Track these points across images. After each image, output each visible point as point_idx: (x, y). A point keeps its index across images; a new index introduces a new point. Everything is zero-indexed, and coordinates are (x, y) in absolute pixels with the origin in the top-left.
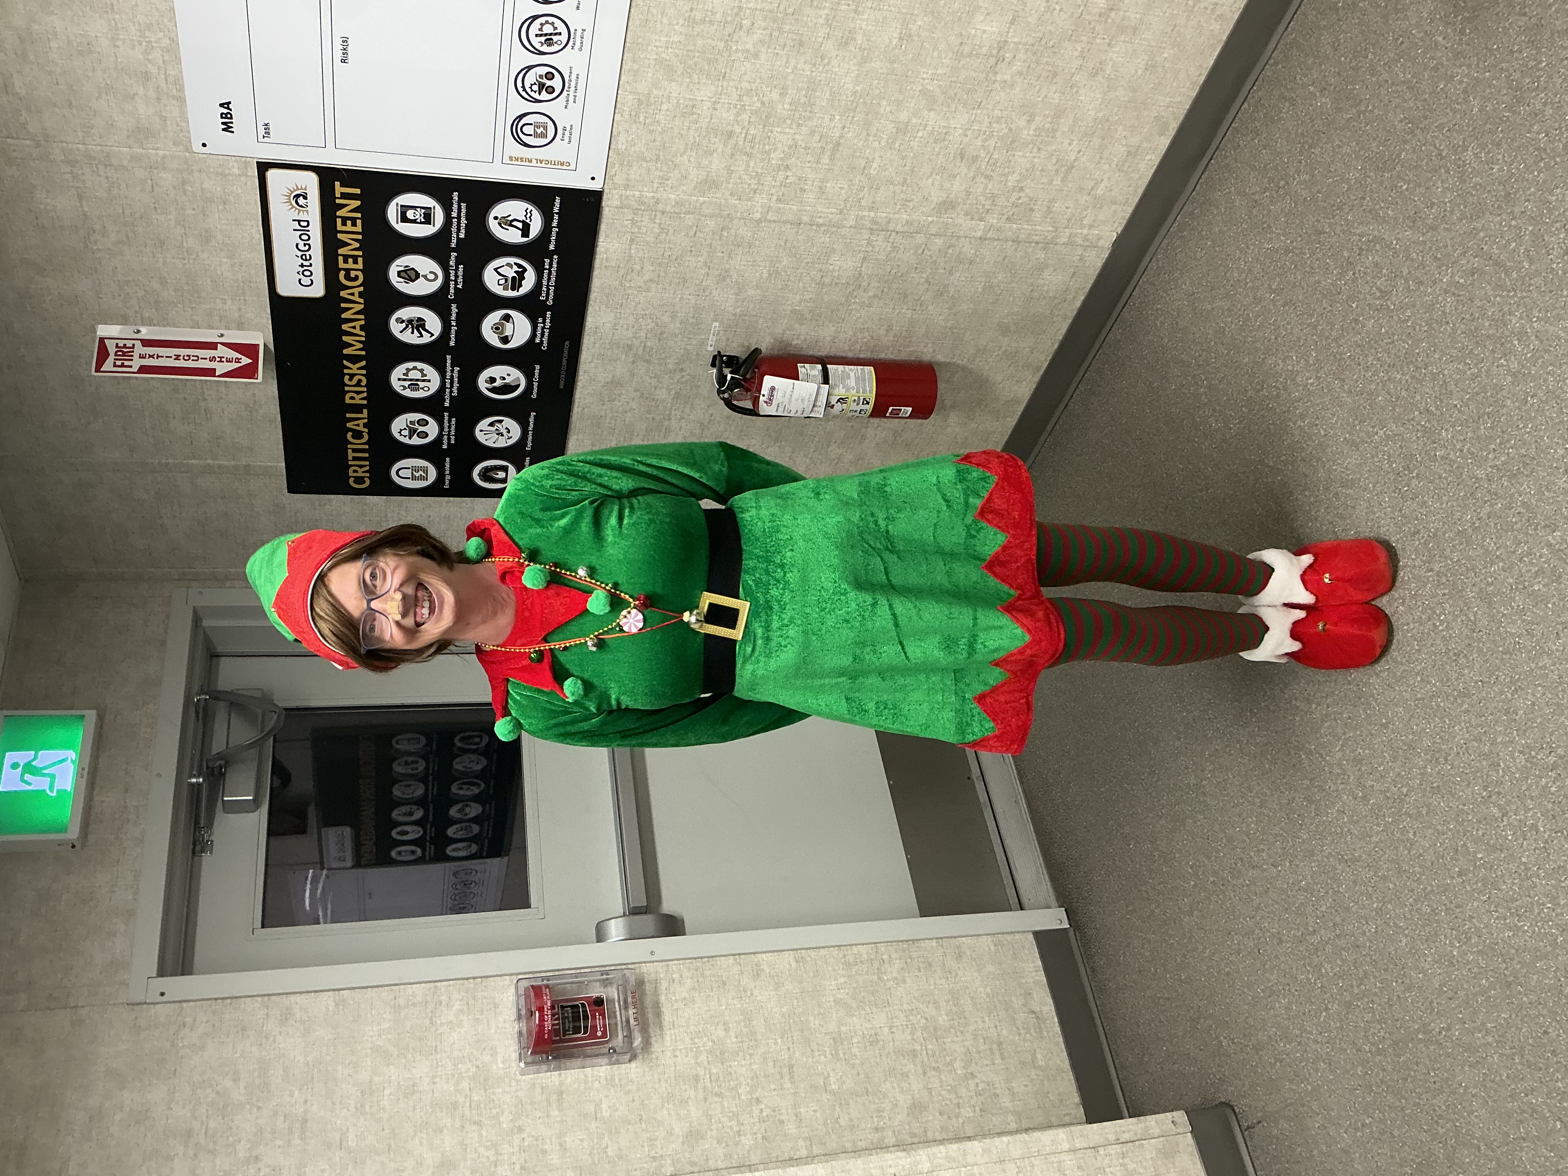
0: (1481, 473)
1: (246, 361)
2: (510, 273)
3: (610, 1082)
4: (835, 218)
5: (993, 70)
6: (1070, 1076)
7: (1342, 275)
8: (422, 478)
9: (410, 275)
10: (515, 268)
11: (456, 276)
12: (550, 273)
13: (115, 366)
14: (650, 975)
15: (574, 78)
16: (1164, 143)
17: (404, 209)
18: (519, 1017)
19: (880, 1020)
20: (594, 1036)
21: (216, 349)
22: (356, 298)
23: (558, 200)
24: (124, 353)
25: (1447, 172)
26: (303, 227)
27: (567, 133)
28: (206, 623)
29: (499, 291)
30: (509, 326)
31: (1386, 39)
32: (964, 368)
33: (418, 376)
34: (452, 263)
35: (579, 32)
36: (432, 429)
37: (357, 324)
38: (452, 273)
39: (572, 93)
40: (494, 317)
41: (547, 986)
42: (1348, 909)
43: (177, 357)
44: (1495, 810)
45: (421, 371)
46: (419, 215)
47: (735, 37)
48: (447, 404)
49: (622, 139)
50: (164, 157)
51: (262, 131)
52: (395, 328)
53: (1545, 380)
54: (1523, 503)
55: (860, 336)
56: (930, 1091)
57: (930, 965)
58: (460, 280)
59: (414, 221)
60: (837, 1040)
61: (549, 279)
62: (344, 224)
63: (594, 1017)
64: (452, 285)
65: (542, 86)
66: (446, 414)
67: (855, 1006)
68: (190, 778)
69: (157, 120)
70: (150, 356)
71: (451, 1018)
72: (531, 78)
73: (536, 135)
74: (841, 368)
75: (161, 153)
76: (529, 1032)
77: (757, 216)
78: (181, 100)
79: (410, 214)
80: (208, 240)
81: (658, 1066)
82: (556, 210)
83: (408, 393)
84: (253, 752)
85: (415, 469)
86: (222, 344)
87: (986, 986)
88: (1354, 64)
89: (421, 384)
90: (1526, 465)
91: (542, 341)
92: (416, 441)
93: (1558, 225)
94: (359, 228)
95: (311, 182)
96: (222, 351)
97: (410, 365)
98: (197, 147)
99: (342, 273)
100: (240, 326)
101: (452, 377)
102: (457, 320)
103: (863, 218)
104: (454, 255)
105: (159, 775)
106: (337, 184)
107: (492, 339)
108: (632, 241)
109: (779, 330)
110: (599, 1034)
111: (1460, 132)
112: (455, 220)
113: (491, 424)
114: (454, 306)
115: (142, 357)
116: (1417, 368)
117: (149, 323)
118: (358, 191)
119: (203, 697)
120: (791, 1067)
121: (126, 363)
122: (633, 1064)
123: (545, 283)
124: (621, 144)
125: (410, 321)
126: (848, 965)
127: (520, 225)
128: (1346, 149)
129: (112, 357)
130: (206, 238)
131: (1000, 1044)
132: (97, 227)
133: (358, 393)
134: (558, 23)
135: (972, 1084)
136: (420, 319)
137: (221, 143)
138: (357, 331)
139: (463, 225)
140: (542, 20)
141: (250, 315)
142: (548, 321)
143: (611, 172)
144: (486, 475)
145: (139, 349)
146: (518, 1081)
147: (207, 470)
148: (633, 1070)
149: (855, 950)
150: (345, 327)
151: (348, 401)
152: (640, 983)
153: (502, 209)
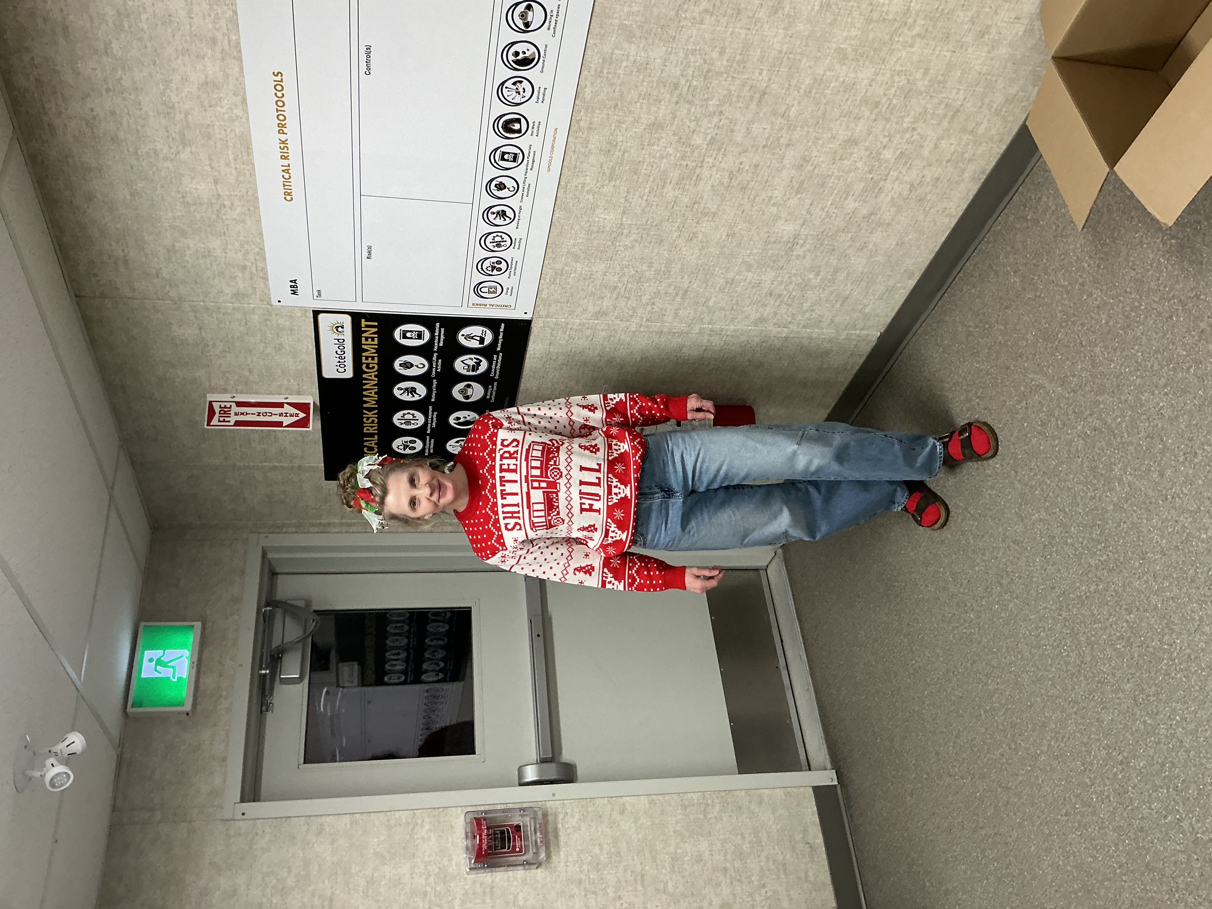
0: (1093, 563)
1: (302, 415)
2: (472, 363)
3: (524, 882)
4: (686, 329)
5: (791, 249)
6: (830, 888)
7: (1019, 402)
9: (408, 365)
10: (475, 360)
11: (437, 365)
12: (497, 362)
13: (219, 421)
14: (551, 809)
15: (514, 263)
16: (912, 283)
17: (405, 332)
18: (467, 837)
19: (704, 845)
20: (514, 851)
21: (283, 407)
22: (373, 378)
23: (503, 325)
24: (225, 411)
25: (1085, 357)
26: (341, 343)
27: (509, 291)
28: (270, 556)
29: (464, 372)
30: (469, 391)
31: (1055, 253)
33: (411, 417)
34: (434, 358)
35: (518, 241)
36: (419, 445)
37: (373, 391)
38: (434, 364)
39: (513, 270)
40: (461, 385)
41: (485, 819)
42: (1003, 819)
43: (259, 414)
44: (1088, 780)
45: (413, 415)
46: (414, 335)
47: (618, 239)
48: (428, 432)
49: (545, 292)
50: (254, 308)
51: (316, 294)
52: (396, 392)
53: (1132, 515)
54: (1115, 591)
56: (734, 895)
57: (740, 808)
58: (439, 367)
59: (411, 338)
60: (675, 858)
61: (496, 365)
62: (366, 340)
63: (514, 840)
64: (434, 370)
65: (493, 268)
66: (428, 437)
67: (687, 835)
68: (261, 669)
69: (250, 289)
70: (242, 414)
71: (424, 834)
72: (487, 264)
73: (489, 292)
75: (252, 306)
76: (473, 846)
77: (634, 329)
78: (265, 279)
79: (408, 335)
80: (280, 350)
81: (555, 871)
82: (501, 330)
83: (404, 427)
84: (300, 645)
86: (287, 403)
87: (777, 824)
88: (1034, 262)
89: (412, 422)
90: (1117, 566)
91: (491, 398)
92: (408, 451)
93: (1145, 416)
94: (376, 342)
95: (347, 320)
96: (288, 409)
97: (406, 412)
98: (275, 303)
99: (364, 366)
100: (299, 393)
101: (432, 418)
102: (437, 387)
103: (704, 328)
104: (435, 355)
105: (241, 665)
106: (363, 320)
107: (459, 397)
108: (551, 344)
110: (518, 850)
111: (1094, 332)
112: (437, 338)
113: (457, 442)
114: (435, 381)
115: (236, 414)
116: (1059, 480)
117: (242, 392)
118: (376, 324)
119: (268, 608)
120: (643, 876)
121: (227, 419)
122: (539, 870)
123: (493, 367)
124: (544, 295)
125: (406, 389)
126: (684, 807)
127: (478, 338)
128: (1026, 318)
129: (217, 415)
130: (279, 348)
131: (784, 865)
132: (210, 343)
133: (372, 427)
134: (504, 236)
135: (763, 892)
136: (412, 388)
137: (290, 300)
138: (373, 395)
139: (442, 340)
140: (495, 235)
141: (304, 388)
142: (495, 387)
143: (537, 309)
145: (235, 409)
146: (465, 879)
147: (275, 468)
148: (539, 873)
149: (689, 795)
150: (364, 393)
151: (365, 431)
152: (545, 815)
153: (467, 331)
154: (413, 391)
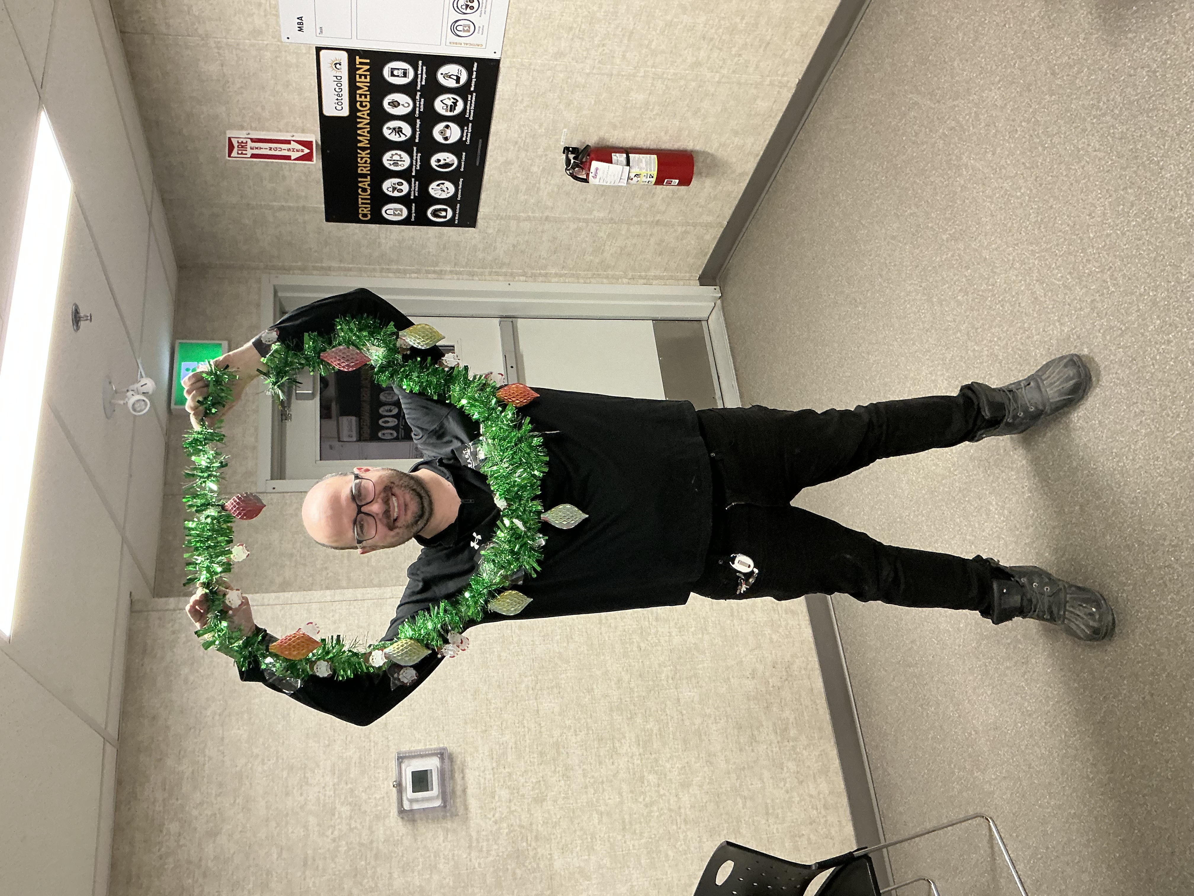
1: (307, 151)
2: (450, 103)
4: (632, 72)
8: (399, 215)
9: (395, 104)
10: (452, 100)
11: (420, 105)
12: (471, 103)
13: (238, 154)
16: (822, 30)
17: (393, 70)
21: (290, 144)
22: (366, 116)
23: (476, 65)
24: (242, 146)
26: (338, 79)
27: (481, 30)
28: (280, 294)
29: (443, 112)
30: (448, 132)
32: (712, 155)
33: (398, 158)
34: (418, 97)
36: (405, 187)
37: (366, 130)
38: (418, 103)
39: (483, 10)
40: (440, 126)
43: (271, 149)
45: (400, 155)
46: (400, 73)
48: (413, 174)
49: (511, 32)
50: (267, 45)
51: (319, 31)
52: (386, 132)
55: (649, 136)
58: (422, 107)
59: (398, 76)
61: (471, 106)
62: (360, 78)
64: (417, 109)
65: (467, 6)
66: (413, 179)
69: (264, 25)
70: (257, 148)
72: (461, 2)
73: (464, 31)
74: (637, 155)
75: (266, 42)
77: (588, 71)
78: (277, 16)
79: (396, 73)
82: (475, 69)
83: (392, 168)
85: (396, 210)
86: (294, 141)
89: (400, 163)
91: (466, 139)
92: (396, 194)
93: (985, 110)
94: (368, 80)
95: (344, 57)
96: (294, 145)
97: (394, 152)
98: (284, 39)
99: (358, 104)
100: (303, 131)
101: (417, 159)
102: (420, 127)
103: (648, 71)
104: (419, 93)
106: (357, 57)
107: (439, 138)
108: (517, 85)
109: (602, 133)
112: (420, 76)
113: (438, 185)
114: (418, 121)
115: (252, 148)
116: (926, 178)
117: (255, 129)
118: (368, 61)
121: (244, 152)
123: (468, 107)
124: (510, 34)
125: (394, 129)
127: (455, 78)
129: (236, 149)
130: (287, 85)
132: (230, 80)
133: (365, 167)
136: (400, 128)
137: (297, 37)
138: (366, 134)
139: (424, 78)
141: (308, 125)
142: (470, 128)
143: (505, 49)
144: (435, 214)
145: (250, 144)
147: (282, 208)
150: (359, 132)
151: (359, 172)
153: (446, 69)
154: (399, 131)
